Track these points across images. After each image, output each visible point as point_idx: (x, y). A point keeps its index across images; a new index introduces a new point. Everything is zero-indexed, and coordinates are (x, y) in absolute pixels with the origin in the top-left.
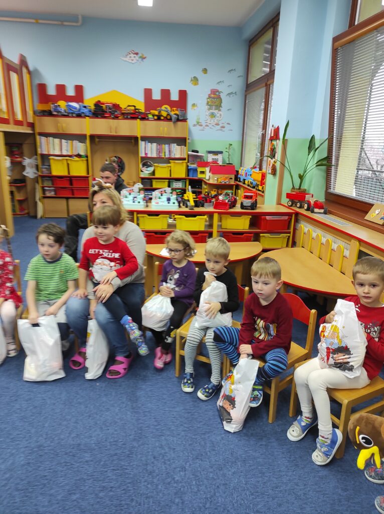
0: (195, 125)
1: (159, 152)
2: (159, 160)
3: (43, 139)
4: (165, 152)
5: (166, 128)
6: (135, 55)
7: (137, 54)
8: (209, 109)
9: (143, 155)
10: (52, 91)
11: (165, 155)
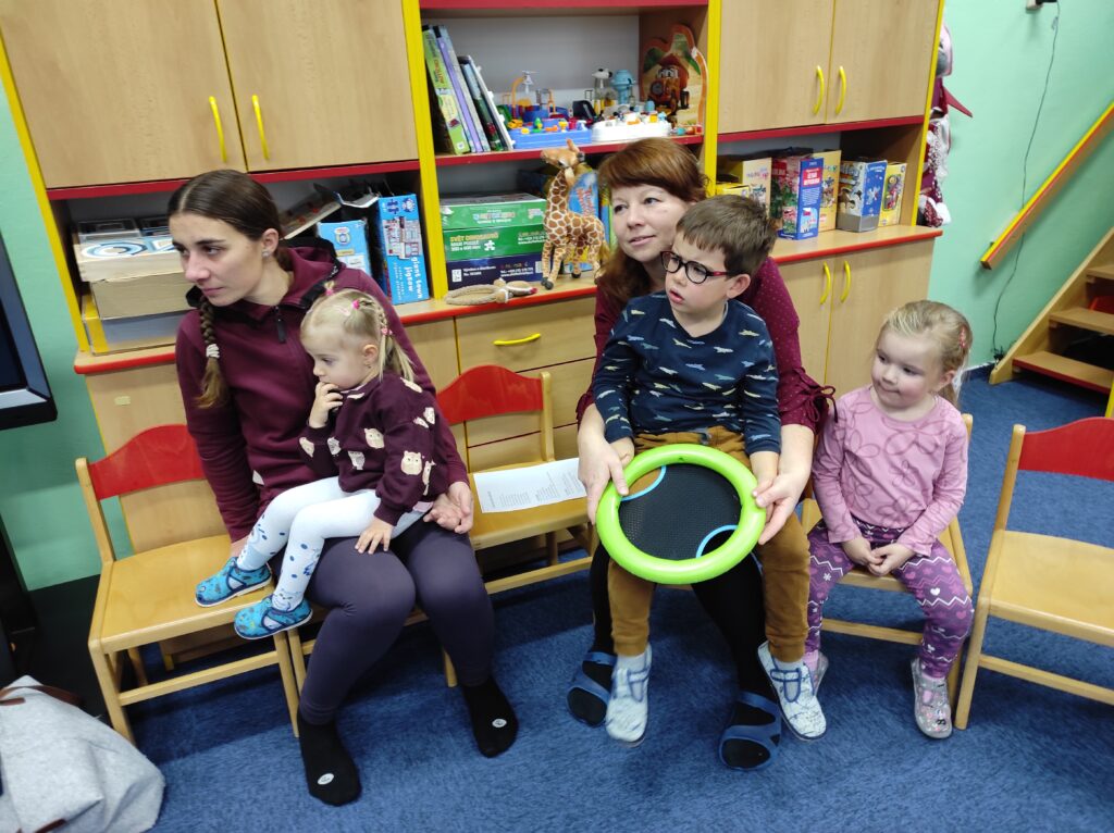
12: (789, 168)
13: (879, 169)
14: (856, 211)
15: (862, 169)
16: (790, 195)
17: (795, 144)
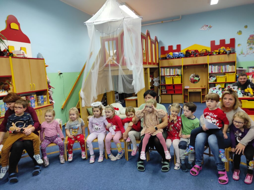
0: (240, 55)
1: (219, 70)
2: (219, 74)
3: (163, 69)
4: (223, 70)
5: (223, 58)
6: (206, 27)
7: (207, 26)
8: (249, 45)
9: (210, 72)
10: (166, 49)
11: (223, 71)
12: (28, 97)
13: (42, 97)
14: (40, 102)
15: (40, 97)
16: (29, 101)
17: (29, 94)
